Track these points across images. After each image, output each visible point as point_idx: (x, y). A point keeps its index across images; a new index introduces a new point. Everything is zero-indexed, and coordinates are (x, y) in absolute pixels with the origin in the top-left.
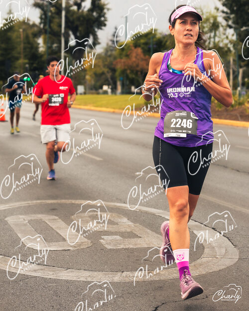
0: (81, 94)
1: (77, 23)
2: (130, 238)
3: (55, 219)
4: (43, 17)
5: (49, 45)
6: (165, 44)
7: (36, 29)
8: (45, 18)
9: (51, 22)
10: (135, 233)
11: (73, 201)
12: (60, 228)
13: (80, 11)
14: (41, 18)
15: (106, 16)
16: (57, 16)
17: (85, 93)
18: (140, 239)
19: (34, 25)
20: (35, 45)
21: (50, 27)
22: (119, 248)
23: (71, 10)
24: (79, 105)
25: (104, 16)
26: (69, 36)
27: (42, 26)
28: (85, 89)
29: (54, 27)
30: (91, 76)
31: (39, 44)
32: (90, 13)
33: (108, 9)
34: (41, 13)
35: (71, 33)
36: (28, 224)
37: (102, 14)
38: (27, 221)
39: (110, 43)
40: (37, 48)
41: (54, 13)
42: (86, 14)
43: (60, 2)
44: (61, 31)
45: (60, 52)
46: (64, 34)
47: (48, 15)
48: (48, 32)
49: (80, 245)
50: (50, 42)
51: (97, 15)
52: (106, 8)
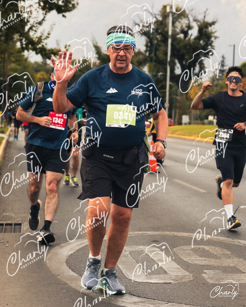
0: (186, 124)
1: (183, 51)
2: (233, 273)
4: (149, 44)
5: (154, 73)
7: (141, 57)
8: (150, 46)
9: (156, 49)
10: (239, 268)
11: (176, 234)
13: (187, 39)
14: (147, 46)
15: (213, 44)
16: (163, 44)
17: (190, 123)
18: (243, 274)
19: (139, 53)
21: (156, 55)
22: (222, 283)
23: (178, 38)
24: (184, 135)
25: (211, 45)
26: (175, 64)
27: (147, 54)
28: (190, 119)
29: (160, 55)
32: (198, 41)
33: (216, 38)
34: (147, 41)
35: (177, 61)
36: (129, 255)
37: (210, 42)
38: (128, 252)
41: (160, 41)
42: (193, 42)
43: (166, 29)
44: (167, 59)
45: (166, 81)
46: (169, 62)
47: (153, 43)
48: (153, 61)
49: (182, 278)
50: (155, 70)
51: (204, 43)
52: (214, 36)
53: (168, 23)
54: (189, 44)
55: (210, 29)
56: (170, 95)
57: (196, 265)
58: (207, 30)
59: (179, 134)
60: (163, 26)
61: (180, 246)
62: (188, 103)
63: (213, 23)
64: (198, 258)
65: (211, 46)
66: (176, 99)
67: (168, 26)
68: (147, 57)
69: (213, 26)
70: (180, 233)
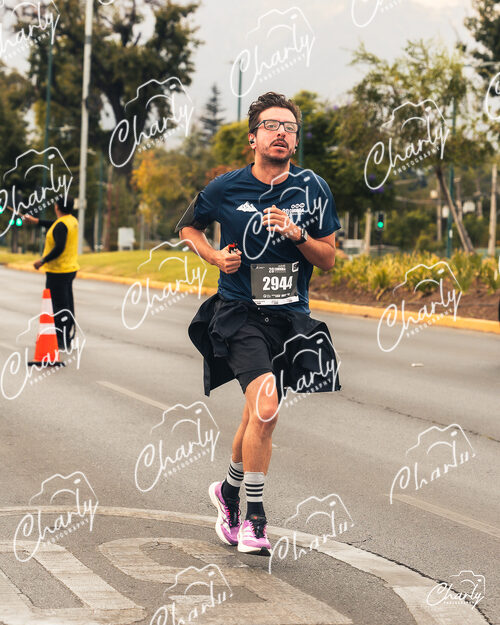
0: (126, 249)
1: (119, 74)
2: (240, 602)
3: (59, 552)
4: (38, 57)
5: (50, 128)
6: (333, 130)
7: (19, 86)
8: (41, 61)
9: (56, 70)
10: (253, 588)
12: (69, 575)
13: (129, 45)
14: (33, 61)
15: (190, 59)
16: (71, 57)
17: (136, 247)
18: (263, 604)
19: (15, 78)
20: (18, 127)
21: (54, 83)
23: (109, 42)
24: (121, 276)
25: (185, 59)
26: (100, 105)
27: (34, 80)
28: (137, 237)
29: (66, 84)
30: (150, 205)
31: (26, 124)
32: (154, 50)
33: (197, 43)
34: (32, 48)
35: (104, 98)
37: (183, 54)
39: (200, 125)
40: (22, 134)
41: (65, 49)
42: (143, 53)
43: (78, 21)
44: (81, 93)
45: (79, 145)
46: (87, 101)
47: (49, 54)
48: (48, 97)
49: (118, 616)
50: (53, 120)
51: (170, 56)
52: (193, 40)
53: (84, 7)
54: (135, 59)
55: (184, 22)
56: (88, 179)
57: (151, 583)
58: (176, 25)
59: (110, 274)
60: (72, 15)
61: (113, 539)
62: (132, 199)
63: (191, 9)
64: (156, 568)
65: (187, 63)
66: (104, 190)
67: (84, 14)
68: (33, 88)
69: (190, 16)
70: (114, 508)
